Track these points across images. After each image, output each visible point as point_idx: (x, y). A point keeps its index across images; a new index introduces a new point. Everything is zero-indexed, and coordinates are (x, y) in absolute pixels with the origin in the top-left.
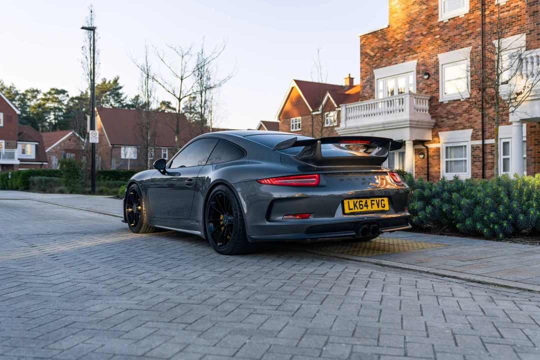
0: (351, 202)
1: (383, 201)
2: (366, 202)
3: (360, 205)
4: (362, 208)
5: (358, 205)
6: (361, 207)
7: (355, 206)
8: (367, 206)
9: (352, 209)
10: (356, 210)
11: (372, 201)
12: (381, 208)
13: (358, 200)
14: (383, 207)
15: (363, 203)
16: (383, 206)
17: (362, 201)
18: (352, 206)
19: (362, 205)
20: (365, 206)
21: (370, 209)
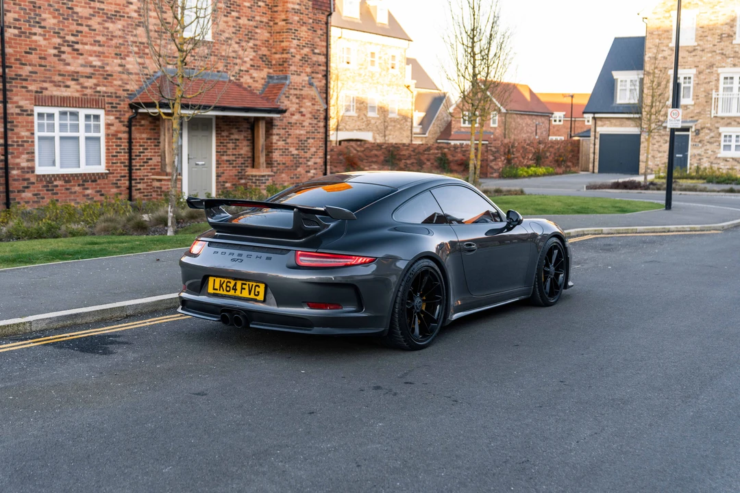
0: (218, 280)
1: (257, 288)
2: (235, 285)
3: (227, 286)
4: (229, 291)
5: (224, 286)
6: (228, 289)
7: (221, 286)
8: (235, 290)
9: (217, 290)
10: (221, 292)
11: (243, 284)
12: (252, 296)
13: (226, 280)
14: (255, 295)
15: (232, 285)
16: (256, 293)
17: (230, 283)
18: (217, 286)
19: (229, 287)
20: (233, 289)
21: (238, 293)
